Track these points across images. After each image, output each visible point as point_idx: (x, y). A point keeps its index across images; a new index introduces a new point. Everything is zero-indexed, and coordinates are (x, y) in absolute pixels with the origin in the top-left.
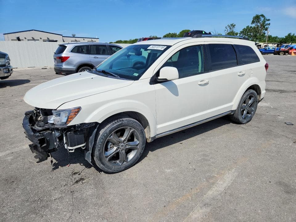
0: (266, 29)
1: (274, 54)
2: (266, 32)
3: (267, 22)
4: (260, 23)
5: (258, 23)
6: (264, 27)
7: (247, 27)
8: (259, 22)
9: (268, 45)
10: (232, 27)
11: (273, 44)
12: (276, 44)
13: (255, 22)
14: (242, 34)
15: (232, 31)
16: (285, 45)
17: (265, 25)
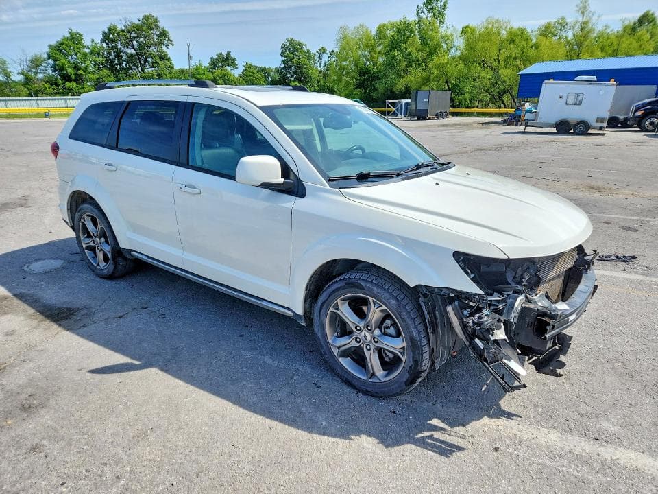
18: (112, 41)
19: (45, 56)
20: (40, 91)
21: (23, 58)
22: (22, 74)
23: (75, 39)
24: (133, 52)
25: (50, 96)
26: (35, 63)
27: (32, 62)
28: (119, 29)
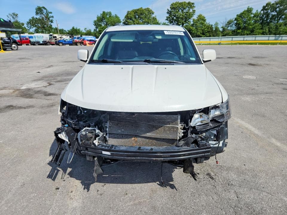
0: (52, 22)
1: (70, 45)
2: (52, 24)
3: (50, 15)
4: (44, 15)
5: (43, 15)
6: (49, 19)
7: (32, 18)
8: (42, 13)
9: (62, 36)
10: (14, 16)
11: (66, 36)
12: (68, 36)
13: (38, 14)
14: (29, 25)
15: (16, 21)
16: (77, 37)
17: (49, 17)
18: (266, 10)
19: (234, 20)
20: (227, 34)
21: (225, 21)
22: (222, 28)
23: (249, 10)
24: (276, 13)
25: (230, 36)
26: (229, 23)
27: (228, 22)
28: (272, 3)
